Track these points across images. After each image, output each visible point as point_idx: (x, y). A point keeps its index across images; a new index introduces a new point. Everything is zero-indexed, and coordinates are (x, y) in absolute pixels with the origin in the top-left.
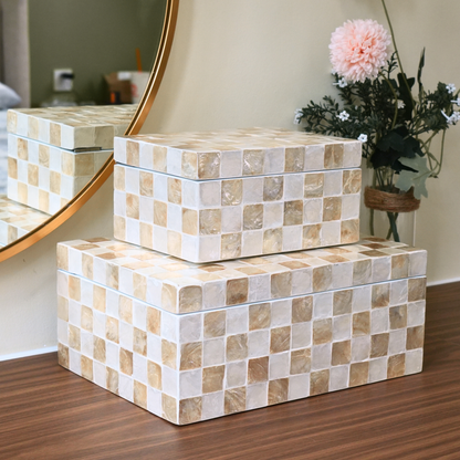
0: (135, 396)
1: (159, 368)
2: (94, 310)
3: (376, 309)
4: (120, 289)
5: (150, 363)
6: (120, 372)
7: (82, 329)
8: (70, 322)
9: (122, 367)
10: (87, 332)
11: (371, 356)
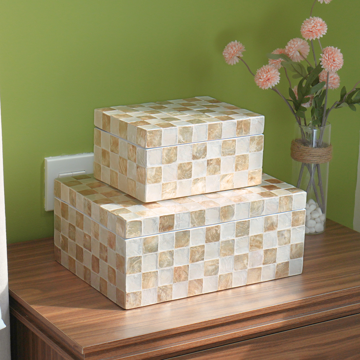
0: (100, 287)
1: (114, 271)
2: (76, 228)
3: (267, 232)
4: (92, 216)
5: (109, 267)
6: (92, 271)
7: (69, 239)
8: (61, 233)
9: (93, 267)
10: (72, 241)
11: (264, 264)
